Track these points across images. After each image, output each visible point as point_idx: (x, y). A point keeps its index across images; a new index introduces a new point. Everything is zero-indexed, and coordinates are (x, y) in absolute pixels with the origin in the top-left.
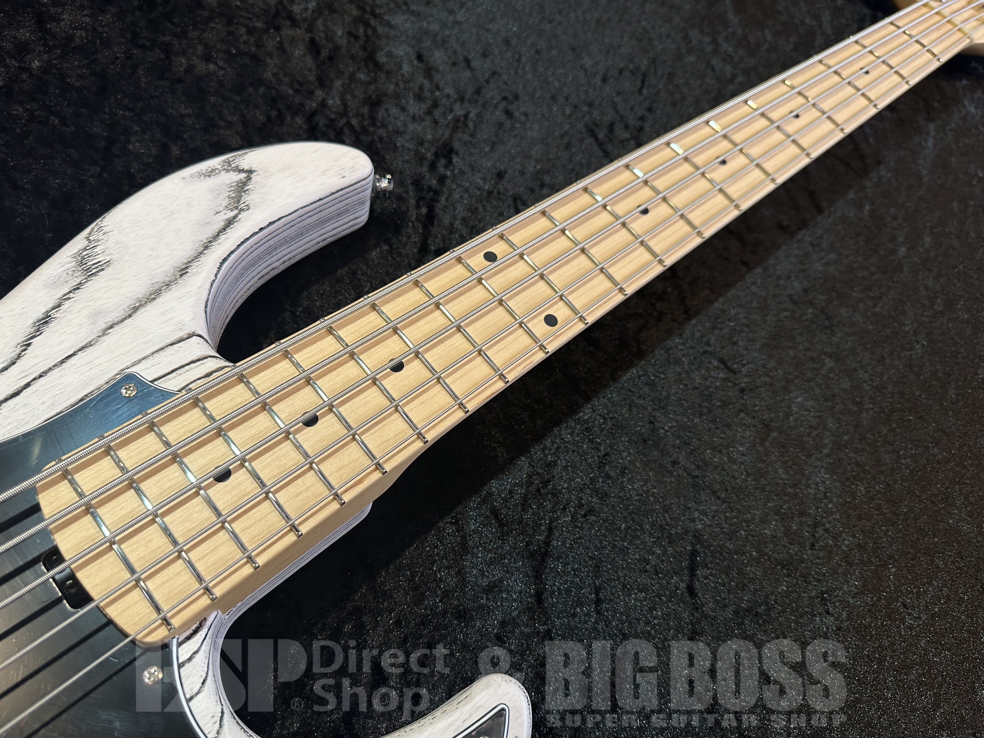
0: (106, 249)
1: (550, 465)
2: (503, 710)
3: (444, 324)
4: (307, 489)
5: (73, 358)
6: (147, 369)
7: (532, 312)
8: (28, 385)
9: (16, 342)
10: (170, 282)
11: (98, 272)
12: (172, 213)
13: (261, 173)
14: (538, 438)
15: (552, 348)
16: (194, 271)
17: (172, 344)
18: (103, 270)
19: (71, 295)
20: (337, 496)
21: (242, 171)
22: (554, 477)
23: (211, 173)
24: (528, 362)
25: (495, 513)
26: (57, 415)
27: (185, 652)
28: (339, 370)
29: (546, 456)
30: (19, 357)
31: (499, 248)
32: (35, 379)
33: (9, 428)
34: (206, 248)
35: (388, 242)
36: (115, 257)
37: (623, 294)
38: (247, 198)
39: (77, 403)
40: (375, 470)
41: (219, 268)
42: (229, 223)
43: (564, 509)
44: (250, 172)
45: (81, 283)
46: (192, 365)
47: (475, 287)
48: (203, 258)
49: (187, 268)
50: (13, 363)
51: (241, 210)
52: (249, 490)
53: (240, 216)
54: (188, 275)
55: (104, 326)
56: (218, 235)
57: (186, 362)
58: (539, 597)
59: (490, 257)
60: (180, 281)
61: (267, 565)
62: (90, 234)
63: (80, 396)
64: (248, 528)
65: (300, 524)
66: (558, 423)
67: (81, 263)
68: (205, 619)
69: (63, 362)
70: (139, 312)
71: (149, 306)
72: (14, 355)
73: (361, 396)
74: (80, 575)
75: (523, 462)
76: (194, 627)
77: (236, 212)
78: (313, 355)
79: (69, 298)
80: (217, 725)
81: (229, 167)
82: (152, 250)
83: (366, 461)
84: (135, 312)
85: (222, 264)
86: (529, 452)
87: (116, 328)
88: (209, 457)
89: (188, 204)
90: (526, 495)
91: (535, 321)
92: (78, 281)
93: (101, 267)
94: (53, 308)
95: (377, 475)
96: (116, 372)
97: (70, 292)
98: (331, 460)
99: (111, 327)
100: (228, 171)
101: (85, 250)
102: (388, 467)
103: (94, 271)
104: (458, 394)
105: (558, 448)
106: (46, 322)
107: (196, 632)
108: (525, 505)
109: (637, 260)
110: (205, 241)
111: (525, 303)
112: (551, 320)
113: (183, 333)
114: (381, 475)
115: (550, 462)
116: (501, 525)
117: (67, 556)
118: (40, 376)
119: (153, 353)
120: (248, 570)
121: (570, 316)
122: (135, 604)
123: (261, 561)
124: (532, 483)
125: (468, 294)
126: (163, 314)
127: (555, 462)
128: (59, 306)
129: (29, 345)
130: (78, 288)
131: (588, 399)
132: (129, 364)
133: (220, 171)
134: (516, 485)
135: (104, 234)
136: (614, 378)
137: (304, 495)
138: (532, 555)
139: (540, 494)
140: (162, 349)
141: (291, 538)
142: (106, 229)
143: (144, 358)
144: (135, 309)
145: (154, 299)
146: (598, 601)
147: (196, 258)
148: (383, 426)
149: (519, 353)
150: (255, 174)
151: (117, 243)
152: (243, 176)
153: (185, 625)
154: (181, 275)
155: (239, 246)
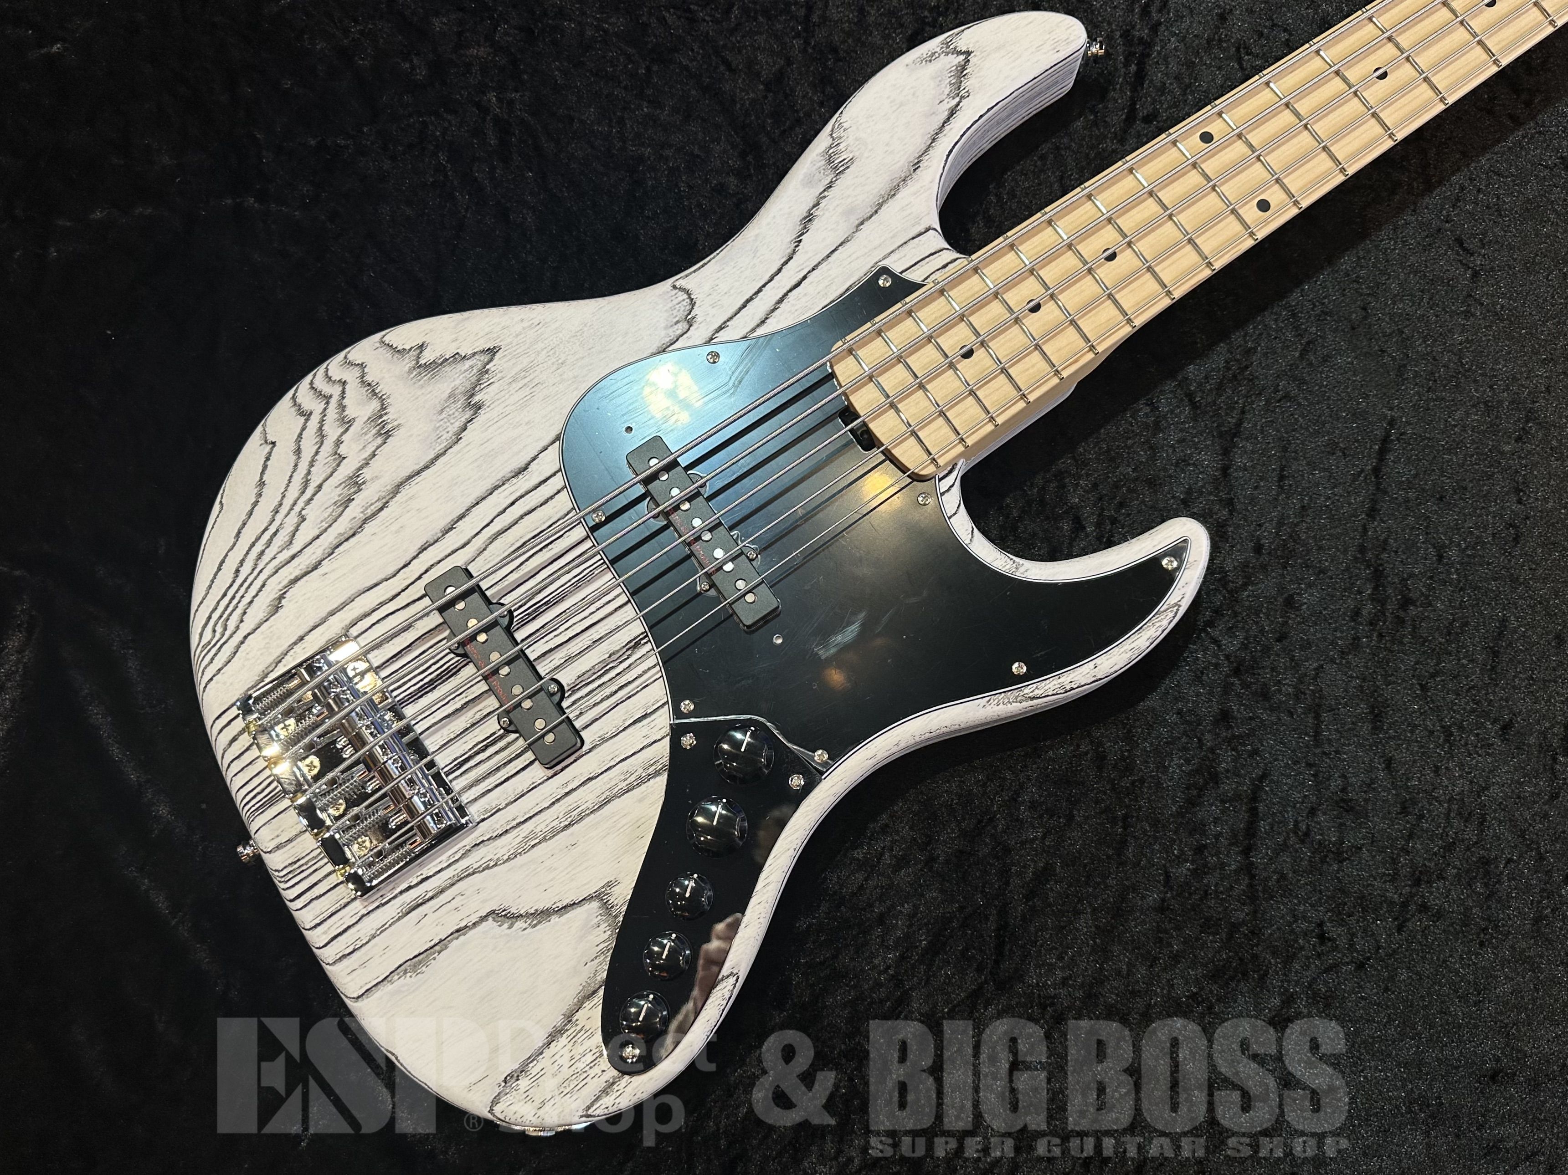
0: (848, 145)
1: (1249, 352)
2: (1186, 541)
3: (1156, 212)
4: (1033, 366)
5: (836, 253)
6: (895, 262)
7: (1244, 199)
8: (805, 278)
9: (789, 239)
10: (906, 177)
11: (844, 170)
12: (901, 105)
13: (978, 53)
14: (1240, 324)
15: (1261, 235)
16: (925, 164)
17: (913, 238)
18: (848, 167)
19: (826, 193)
20: (1057, 372)
21: (960, 53)
22: (1252, 363)
23: (931, 57)
24: (1236, 250)
25: (1190, 396)
26: (830, 303)
27: (944, 485)
28: (1058, 261)
29: (1246, 342)
30: (794, 252)
31: (1215, 128)
32: (809, 272)
33: (796, 313)
34: (934, 140)
35: (1093, 111)
36: (857, 154)
37: (1344, 174)
38: (967, 84)
39: (844, 293)
40: (1088, 352)
41: (946, 161)
42: (952, 112)
43: (1260, 394)
44: (968, 53)
45: (831, 182)
46: (931, 257)
47: (1189, 171)
48: (931, 152)
49: (918, 162)
50: (790, 258)
51: (962, 97)
52: (987, 365)
53: (961, 104)
54: (920, 169)
55: (857, 222)
56: (943, 126)
57: (927, 254)
58: (1225, 471)
59: (1207, 138)
60: (914, 176)
61: (1004, 424)
62: (832, 130)
63: (845, 287)
64: (989, 395)
65: (1029, 393)
66: (1262, 309)
67: (830, 161)
68: (956, 464)
69: (828, 256)
70: (883, 208)
71: (891, 202)
72: (790, 251)
73: (1078, 285)
74: (872, 426)
75: (1222, 347)
76: (949, 469)
77: (957, 99)
78: (1035, 247)
79: (825, 197)
80: (970, 536)
81: (949, 49)
82: (887, 145)
83: (1082, 343)
84: (880, 208)
85: (948, 156)
86: (1230, 338)
87: (866, 224)
88: (957, 338)
89: (914, 94)
90: (1222, 381)
91: (1247, 207)
92: (829, 180)
93: (847, 164)
94: (814, 206)
95: (1091, 356)
96: (871, 264)
97: (824, 191)
98: (1051, 342)
99: (862, 223)
100: (947, 54)
101: (831, 148)
102: (1100, 349)
103: (841, 169)
104: (1166, 282)
105: (1261, 334)
106: (810, 220)
107: (950, 472)
108: (1220, 388)
109: (1364, 135)
110: (933, 133)
111: (1239, 188)
112: (1264, 206)
113: (921, 228)
114: (1093, 356)
115: (1251, 348)
116: (1194, 406)
117: (861, 413)
118: (813, 269)
119: (899, 247)
120: (990, 427)
121: (1284, 201)
122: (911, 447)
123: (1000, 420)
124: (1229, 369)
125: (1181, 180)
126: (902, 209)
127: (1255, 348)
128: (818, 204)
129: (800, 241)
130: (831, 187)
131: (1299, 283)
132: (881, 257)
133: (939, 55)
134: (1213, 370)
135: (845, 130)
136: (1331, 260)
137: (1031, 371)
138: (1221, 435)
139: (1236, 380)
140: (905, 243)
141: (1022, 405)
142: (845, 125)
143: (892, 252)
144: (880, 205)
145: (894, 195)
146: (1282, 478)
147: (926, 151)
148: (1097, 313)
149: (1228, 241)
150: (972, 55)
151: (857, 139)
152: (962, 57)
153: (946, 465)
154: (915, 170)
155: (962, 136)
